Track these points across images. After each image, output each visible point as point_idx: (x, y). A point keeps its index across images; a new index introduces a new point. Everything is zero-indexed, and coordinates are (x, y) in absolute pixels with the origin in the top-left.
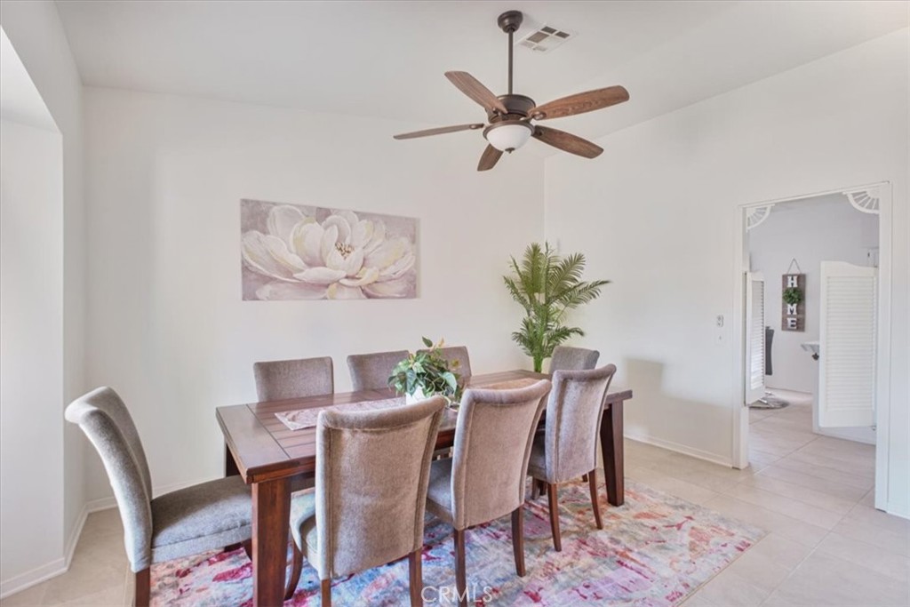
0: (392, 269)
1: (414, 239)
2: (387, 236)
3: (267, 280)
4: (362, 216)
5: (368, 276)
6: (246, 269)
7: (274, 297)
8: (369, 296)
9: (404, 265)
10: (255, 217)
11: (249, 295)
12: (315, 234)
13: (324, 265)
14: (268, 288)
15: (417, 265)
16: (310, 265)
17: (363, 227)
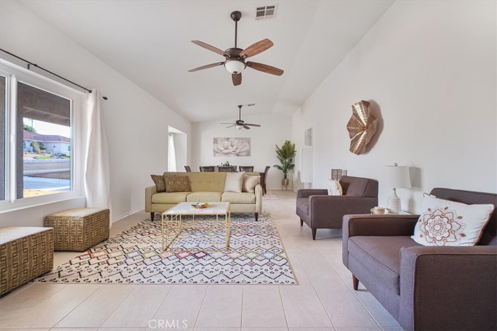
0: (243, 150)
1: (249, 143)
2: (242, 142)
3: (217, 152)
4: (236, 138)
5: (237, 151)
6: (214, 150)
7: (218, 156)
8: (238, 156)
9: (247, 148)
10: (216, 141)
11: (215, 156)
12: (226, 143)
13: (228, 149)
14: (217, 154)
15: (250, 148)
16: (225, 149)
17: (236, 141)
